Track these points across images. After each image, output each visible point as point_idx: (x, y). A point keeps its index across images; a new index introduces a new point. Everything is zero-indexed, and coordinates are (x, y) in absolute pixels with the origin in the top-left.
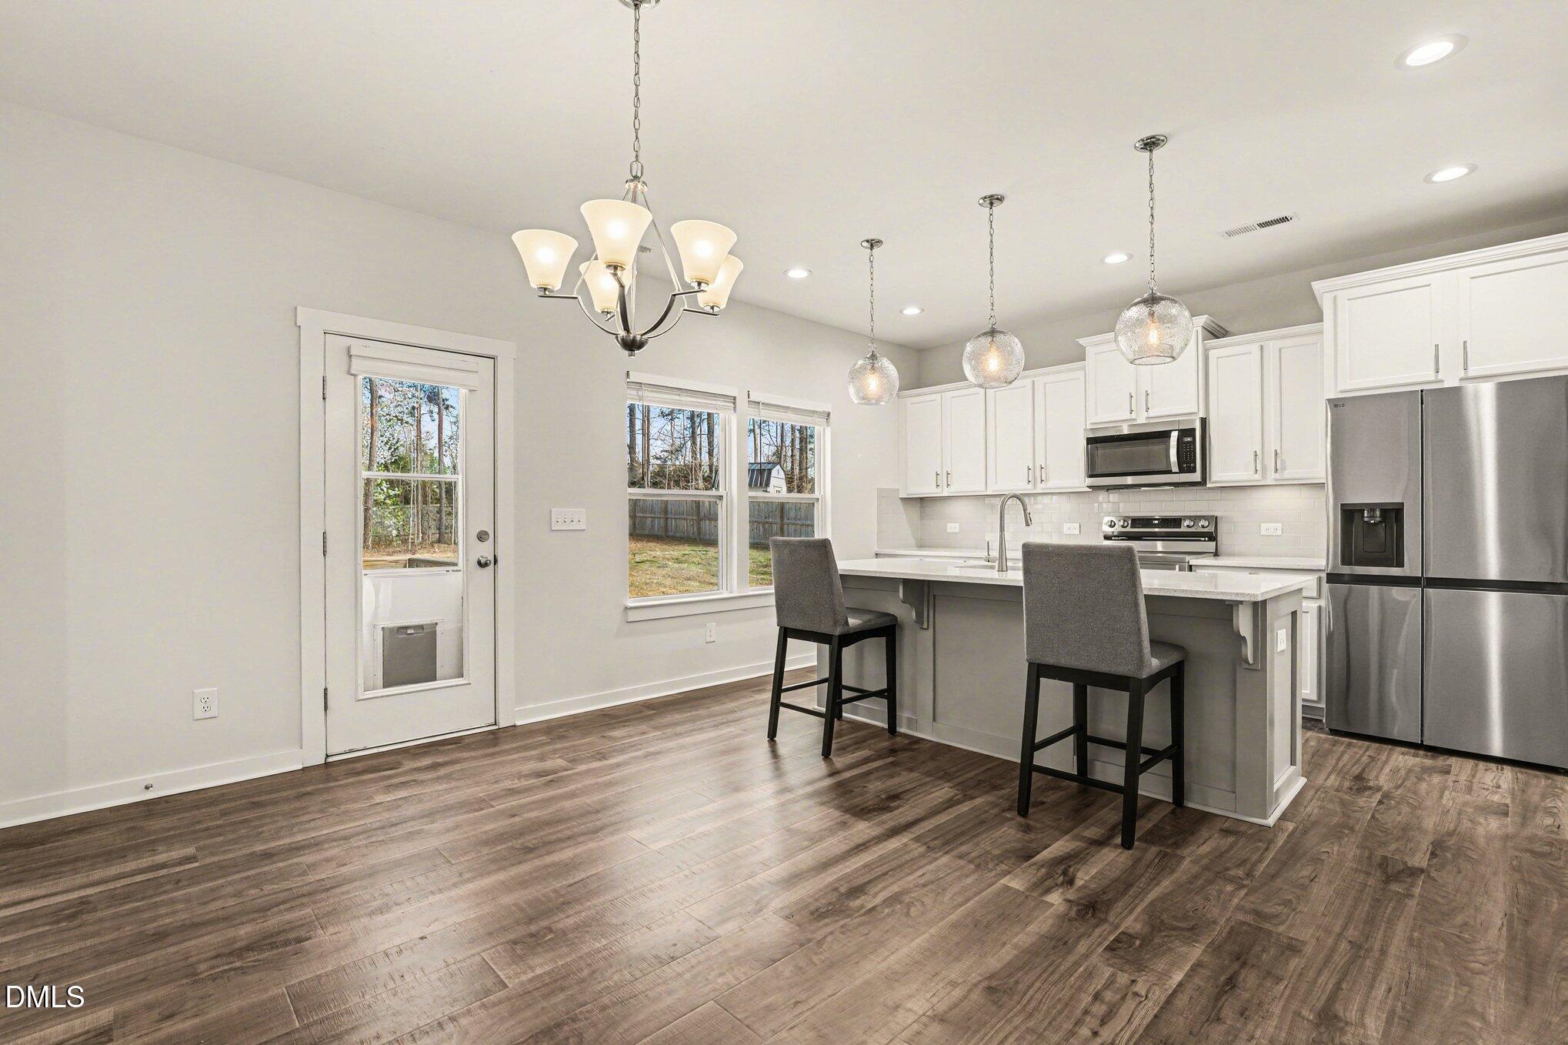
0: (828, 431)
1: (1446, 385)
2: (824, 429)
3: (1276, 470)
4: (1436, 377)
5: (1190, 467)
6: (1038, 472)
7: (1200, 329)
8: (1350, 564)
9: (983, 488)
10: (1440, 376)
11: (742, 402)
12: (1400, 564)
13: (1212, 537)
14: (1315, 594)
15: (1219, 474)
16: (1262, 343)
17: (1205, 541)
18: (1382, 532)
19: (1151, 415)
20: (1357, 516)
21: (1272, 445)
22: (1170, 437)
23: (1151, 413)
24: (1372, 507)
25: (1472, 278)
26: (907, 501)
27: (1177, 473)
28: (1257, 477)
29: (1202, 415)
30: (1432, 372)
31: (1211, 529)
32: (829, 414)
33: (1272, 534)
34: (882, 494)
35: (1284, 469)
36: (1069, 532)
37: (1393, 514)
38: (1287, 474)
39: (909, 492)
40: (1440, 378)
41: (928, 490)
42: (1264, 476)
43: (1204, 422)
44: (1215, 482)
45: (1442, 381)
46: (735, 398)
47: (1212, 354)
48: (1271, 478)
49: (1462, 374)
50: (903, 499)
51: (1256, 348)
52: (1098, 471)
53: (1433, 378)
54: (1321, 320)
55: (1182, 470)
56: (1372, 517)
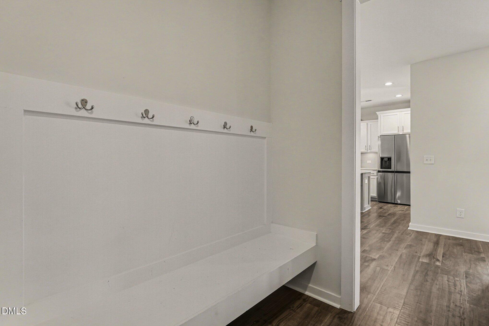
1: (400, 134)
3: (369, 149)
8: (382, 169)
10: (399, 132)
12: (391, 169)
14: (376, 175)
18: (388, 163)
20: (383, 159)
21: (369, 144)
24: (386, 157)
30: (397, 131)
37: (389, 159)
38: (372, 150)
42: (367, 151)
48: (369, 151)
51: (366, 124)
54: (378, 119)
56: (386, 159)
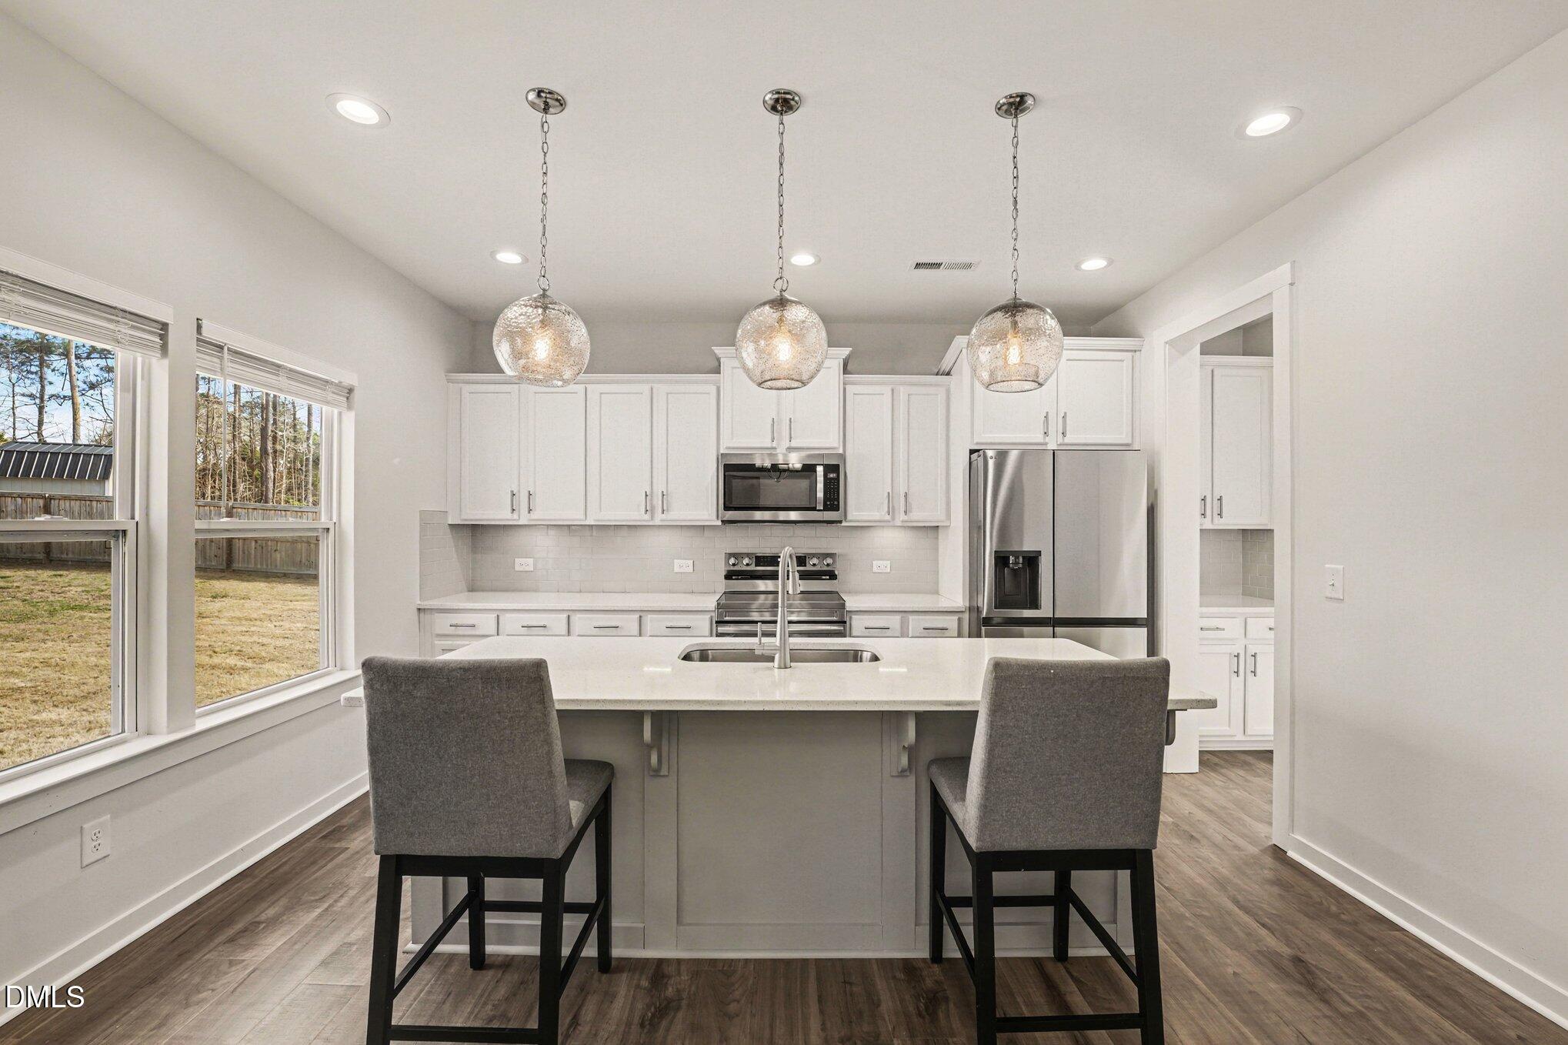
0: (349, 418)
2: (340, 414)
3: (905, 512)
4: (1045, 439)
5: (834, 504)
6: (658, 500)
7: (841, 361)
9: (583, 517)
11: (181, 337)
12: (1036, 606)
13: (829, 575)
15: (854, 513)
16: (894, 387)
17: (827, 579)
19: (793, 446)
22: (815, 471)
23: (794, 443)
24: (1016, 554)
25: (1068, 360)
26: (457, 528)
27: (822, 510)
28: (889, 517)
29: (841, 451)
30: (1042, 435)
32: (350, 391)
33: (882, 571)
34: (426, 521)
35: (910, 511)
36: (681, 570)
38: (913, 516)
39: (464, 517)
41: (499, 514)
42: (894, 517)
44: (851, 521)
45: (1047, 444)
46: (164, 326)
47: (852, 389)
48: (900, 519)
50: (452, 526)
51: (888, 390)
52: (735, 504)
55: (826, 508)
56: (1016, 563)
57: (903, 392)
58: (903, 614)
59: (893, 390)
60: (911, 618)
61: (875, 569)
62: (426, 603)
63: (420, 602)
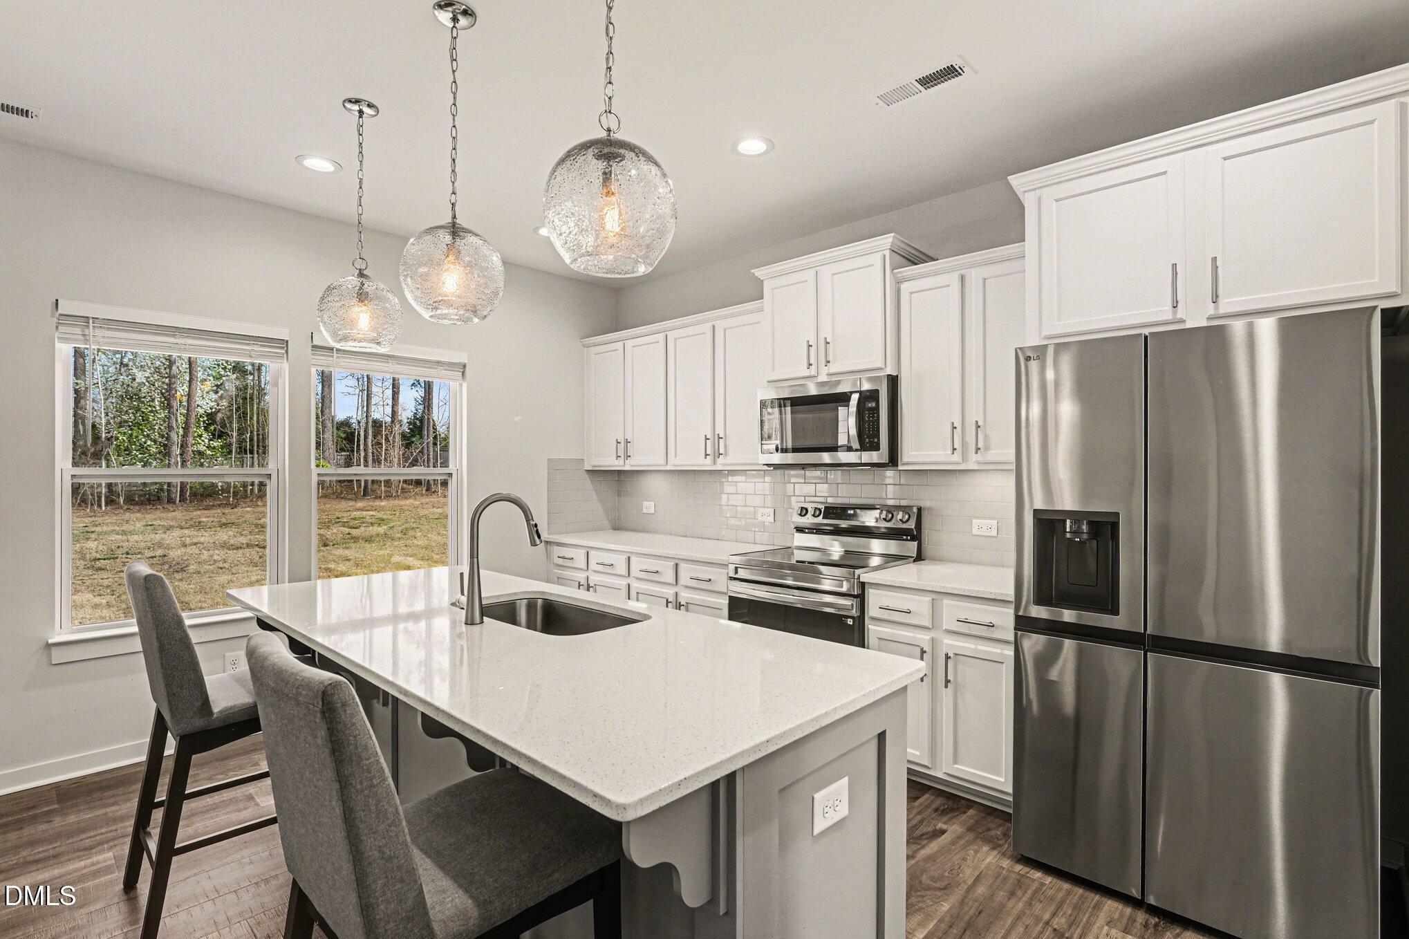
1: (1189, 325)
2: (461, 386)
3: (978, 449)
4: (1175, 313)
5: (873, 442)
6: (716, 444)
7: (887, 253)
8: (1049, 602)
9: (663, 461)
10: (1180, 312)
11: (299, 347)
12: (1116, 609)
13: (915, 535)
15: (910, 454)
16: (963, 272)
17: (907, 540)
19: (832, 371)
21: (973, 415)
22: (849, 401)
23: (833, 368)
24: (1078, 516)
25: (1225, 159)
26: (594, 473)
27: (857, 450)
28: (956, 457)
29: (890, 371)
31: (911, 525)
32: (465, 366)
33: (983, 534)
34: (554, 466)
35: (987, 449)
37: (1105, 529)
38: (991, 456)
39: (593, 463)
40: (1179, 316)
41: (611, 462)
42: (966, 458)
43: (893, 381)
44: (908, 464)
45: (1182, 321)
47: (905, 287)
48: (972, 460)
49: (1211, 310)
50: (588, 471)
51: (954, 278)
53: (1169, 316)
55: (863, 448)
56: (1076, 533)
57: (974, 277)
58: (934, 596)
59: (962, 278)
60: (947, 601)
61: (975, 531)
62: (551, 537)
63: (548, 536)
